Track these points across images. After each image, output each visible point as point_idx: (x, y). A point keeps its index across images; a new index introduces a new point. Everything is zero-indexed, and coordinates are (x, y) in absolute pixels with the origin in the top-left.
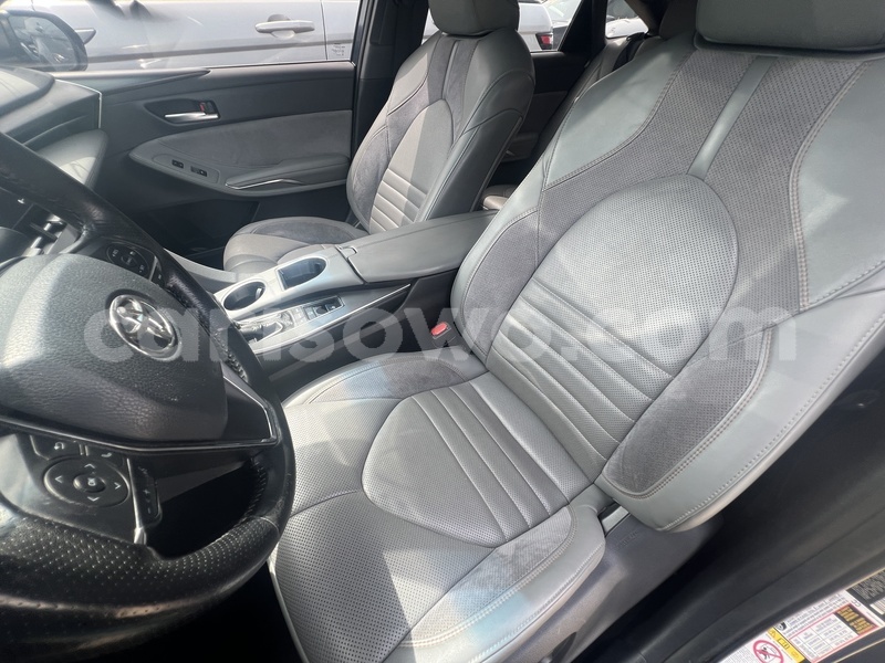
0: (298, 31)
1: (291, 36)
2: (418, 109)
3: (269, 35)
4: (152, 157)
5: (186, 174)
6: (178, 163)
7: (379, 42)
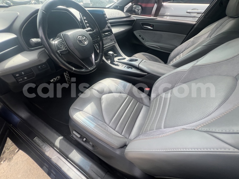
0: (198, 13)
4: (137, 33)
5: (140, 38)
6: (140, 36)
7: (207, 17)
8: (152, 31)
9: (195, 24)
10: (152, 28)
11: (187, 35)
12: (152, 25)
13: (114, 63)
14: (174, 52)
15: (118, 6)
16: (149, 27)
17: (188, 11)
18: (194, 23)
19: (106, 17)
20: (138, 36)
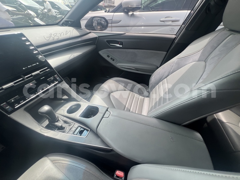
0: (173, 21)
1: (170, 23)
2: (191, 61)
3: (163, 22)
4: (103, 53)
5: (109, 59)
6: (108, 56)
7: (189, 29)
8: (122, 50)
9: (175, 38)
10: (121, 46)
11: (167, 52)
12: (120, 42)
13: (56, 123)
14: (155, 76)
15: (69, 21)
16: (118, 45)
17: (162, 19)
18: (174, 36)
19: (31, 45)
20: (105, 56)
